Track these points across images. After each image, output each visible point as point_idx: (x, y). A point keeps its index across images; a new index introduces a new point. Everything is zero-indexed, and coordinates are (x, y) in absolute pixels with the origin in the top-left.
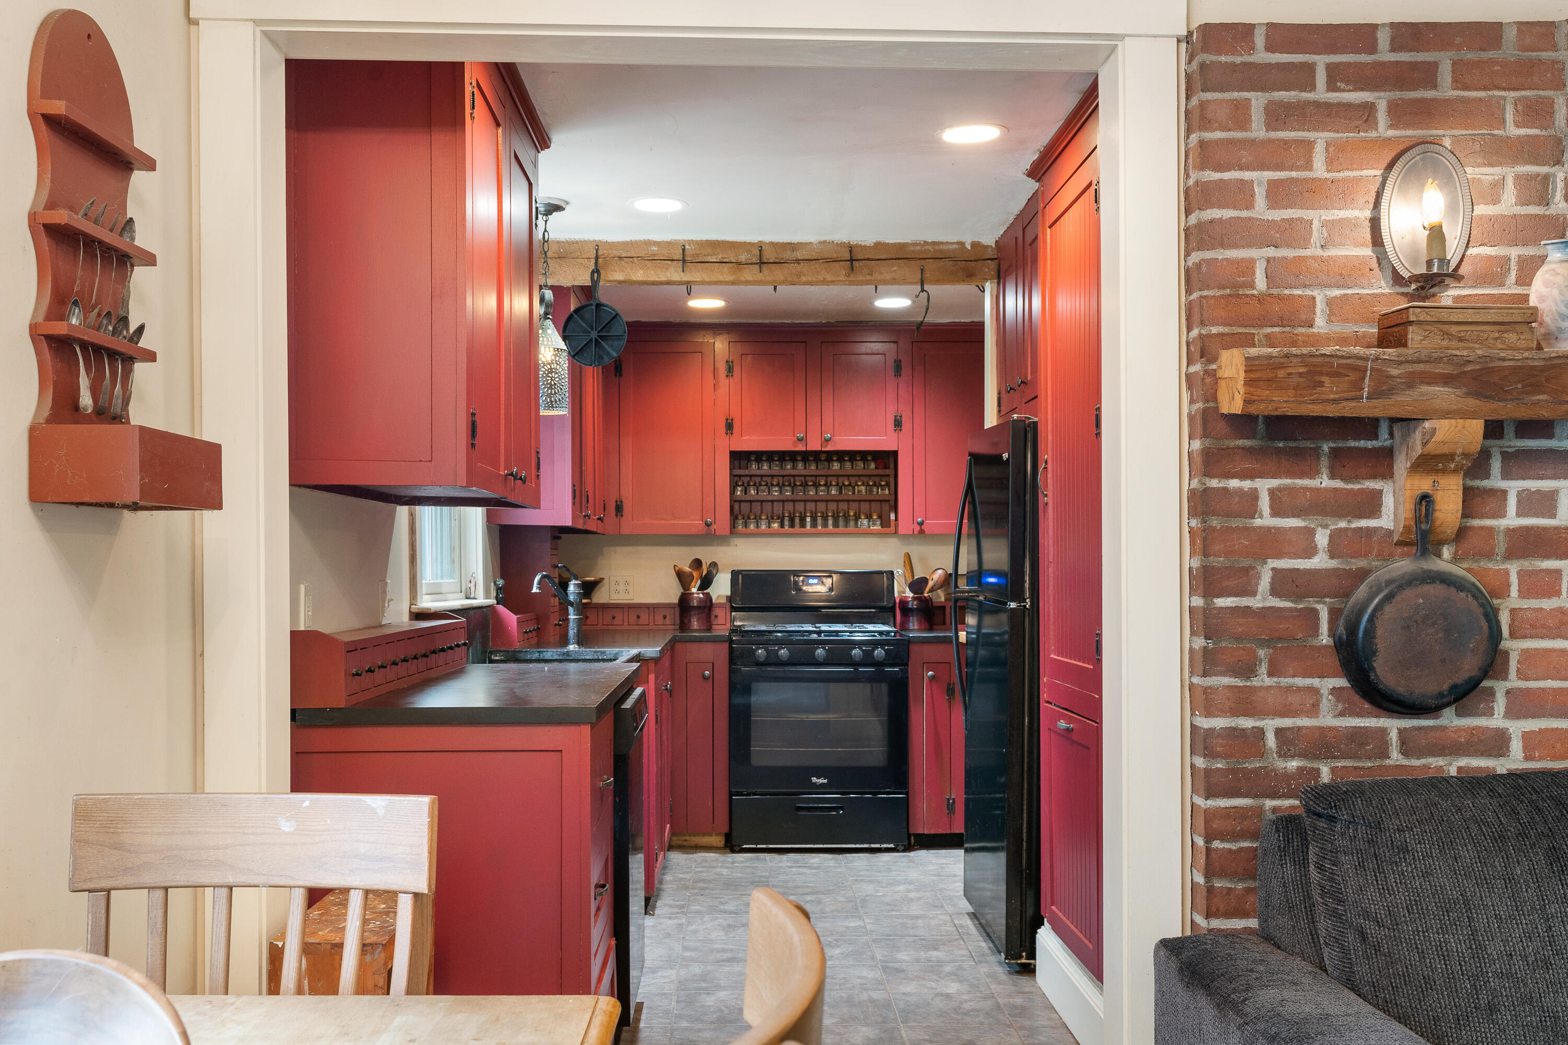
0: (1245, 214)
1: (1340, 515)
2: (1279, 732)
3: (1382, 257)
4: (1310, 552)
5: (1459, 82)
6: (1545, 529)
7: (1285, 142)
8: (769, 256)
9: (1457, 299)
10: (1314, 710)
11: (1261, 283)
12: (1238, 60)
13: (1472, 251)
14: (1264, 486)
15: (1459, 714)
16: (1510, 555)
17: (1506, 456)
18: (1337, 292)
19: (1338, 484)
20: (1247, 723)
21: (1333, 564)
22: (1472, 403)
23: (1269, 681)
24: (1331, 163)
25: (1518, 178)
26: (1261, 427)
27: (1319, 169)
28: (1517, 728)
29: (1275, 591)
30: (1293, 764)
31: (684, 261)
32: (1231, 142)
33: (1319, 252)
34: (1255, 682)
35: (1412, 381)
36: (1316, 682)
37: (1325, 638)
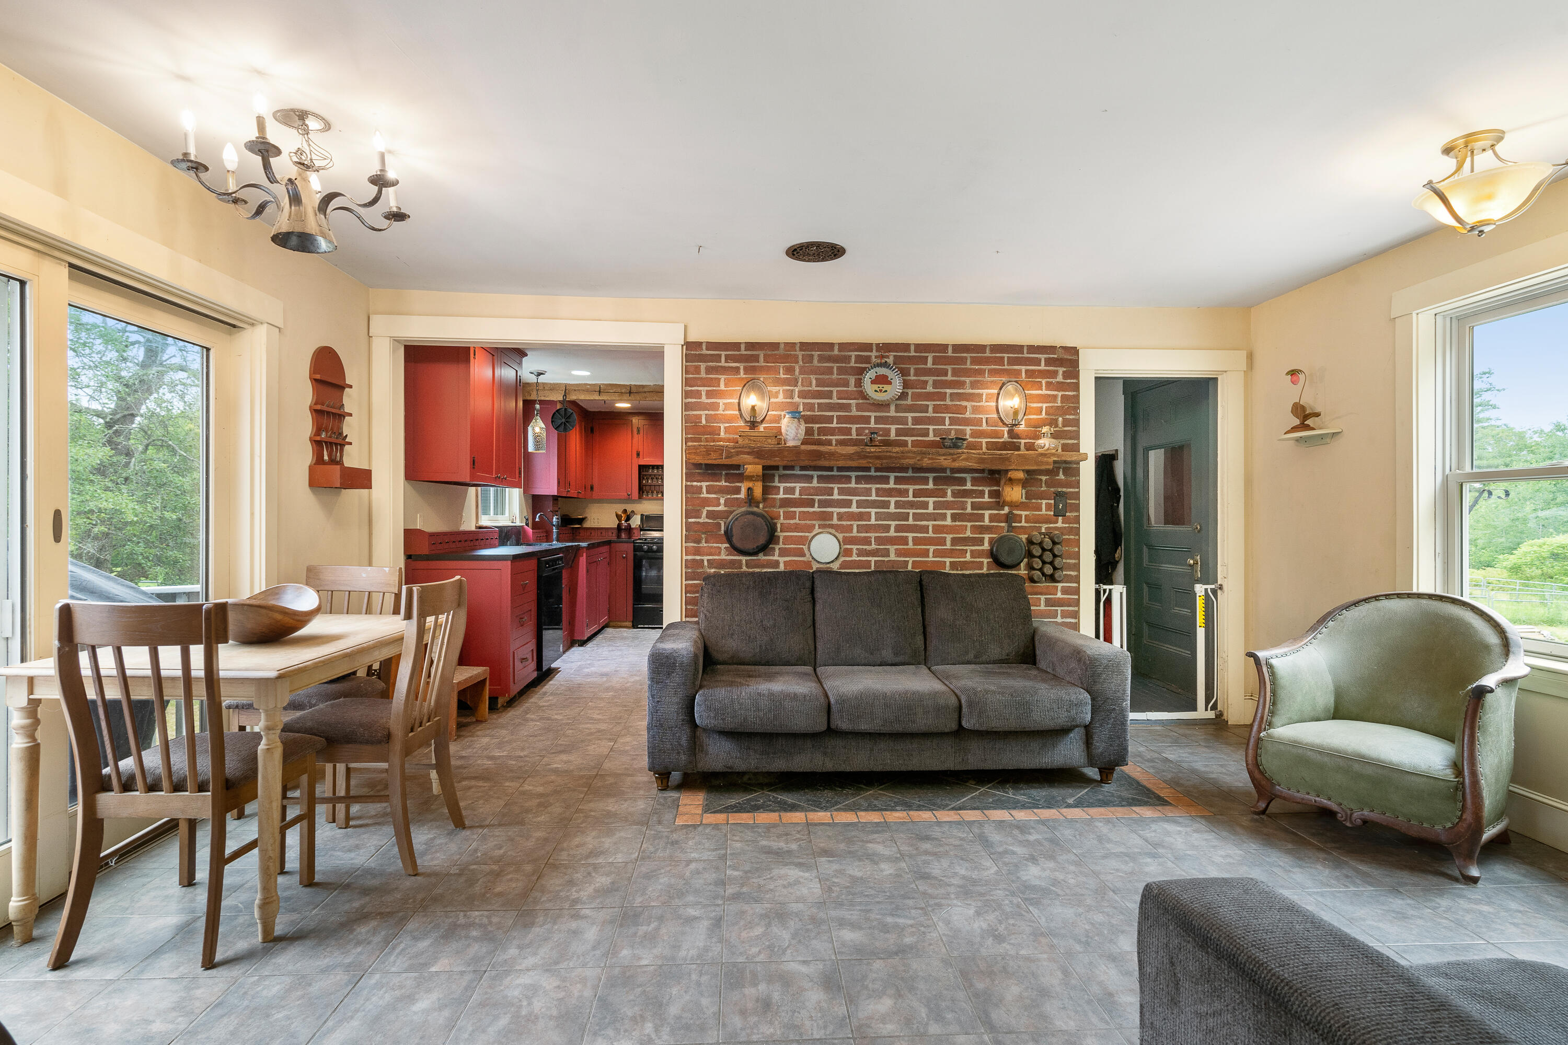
0: (699, 400)
1: (728, 494)
2: (708, 560)
3: (741, 415)
4: (719, 505)
5: (766, 361)
6: (791, 498)
7: (711, 378)
8: (634, 390)
9: (765, 428)
10: (719, 554)
11: (704, 422)
12: (697, 353)
13: (769, 413)
14: (704, 484)
15: (764, 555)
16: (781, 507)
17: (780, 476)
18: (727, 425)
19: (727, 484)
20: (698, 558)
21: (726, 509)
22: (757, 460)
23: (705, 545)
24: (726, 385)
25: (783, 390)
26: (703, 466)
27: (722, 387)
28: (782, 560)
29: (707, 517)
30: (713, 570)
31: (600, 392)
32: (695, 378)
33: (722, 412)
34: (701, 545)
35: (738, 453)
36: (720, 545)
37: (723, 532)
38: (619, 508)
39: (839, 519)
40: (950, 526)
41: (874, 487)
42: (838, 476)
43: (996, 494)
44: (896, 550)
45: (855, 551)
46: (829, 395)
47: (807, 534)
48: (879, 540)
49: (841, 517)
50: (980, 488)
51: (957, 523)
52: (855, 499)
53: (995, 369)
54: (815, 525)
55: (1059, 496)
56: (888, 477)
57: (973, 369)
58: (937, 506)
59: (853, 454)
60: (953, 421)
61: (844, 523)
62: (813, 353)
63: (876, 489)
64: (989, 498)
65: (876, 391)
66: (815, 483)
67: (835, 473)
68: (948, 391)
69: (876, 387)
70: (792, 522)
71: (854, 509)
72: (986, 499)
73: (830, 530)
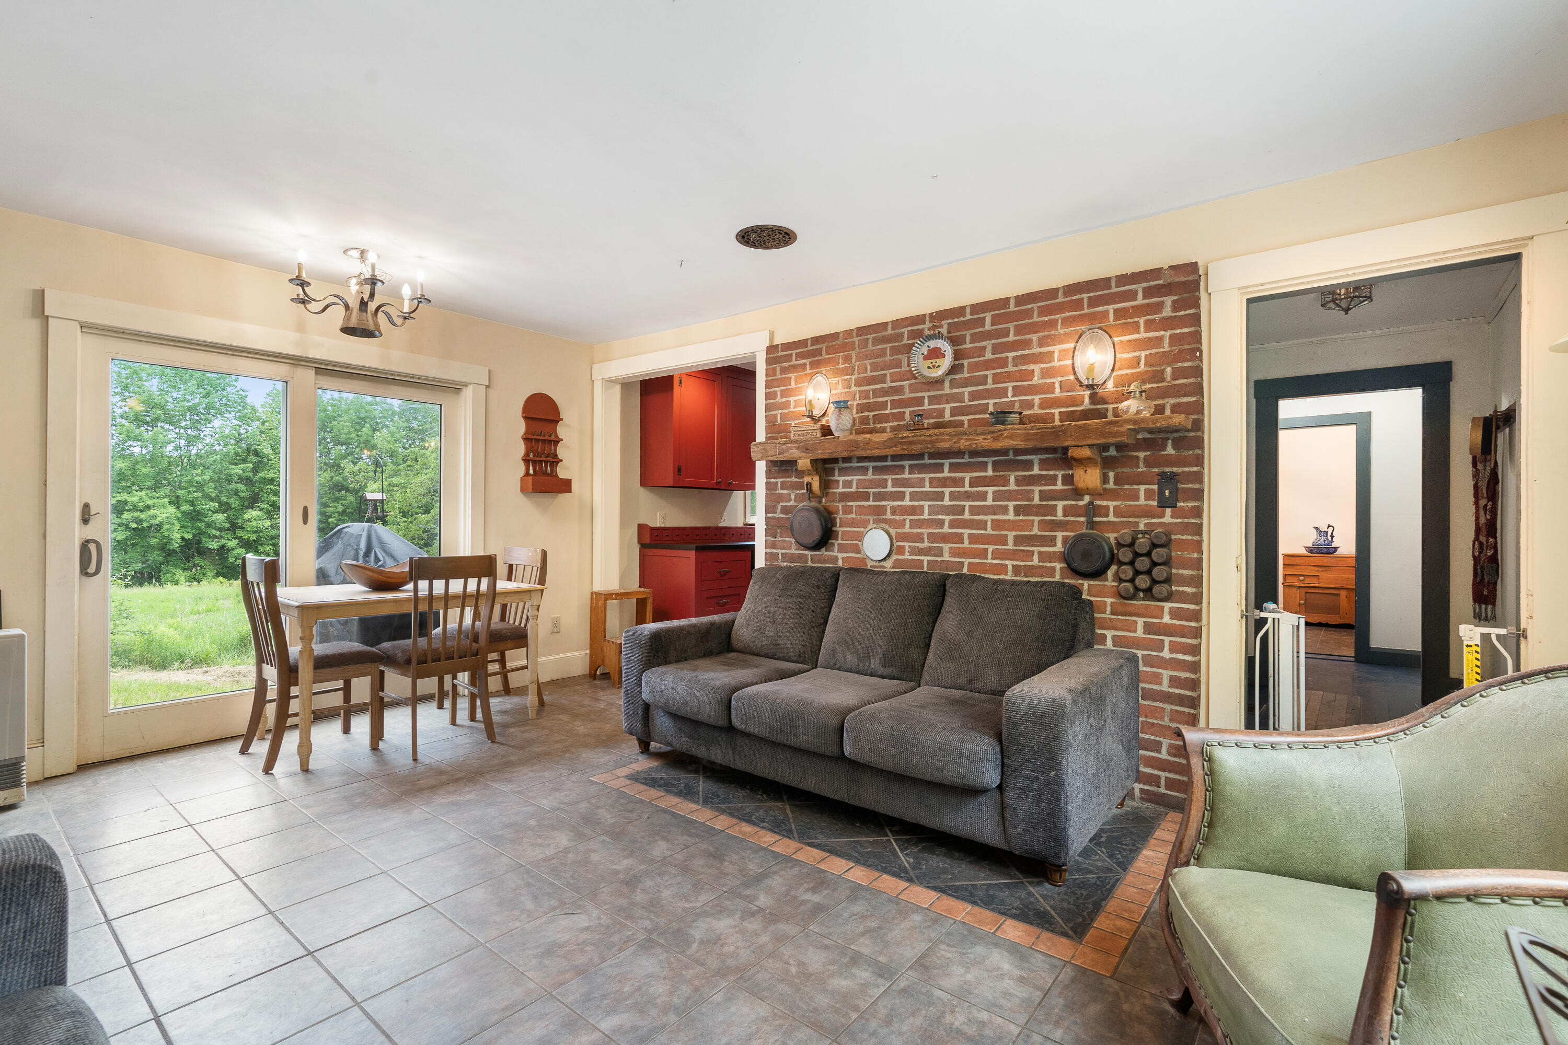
0: (774, 401)
1: (795, 489)
2: (781, 554)
4: (790, 500)
5: (828, 353)
6: (848, 492)
7: (785, 378)
10: (790, 548)
11: (779, 421)
12: (775, 355)
13: (830, 405)
14: (779, 481)
15: (826, 551)
16: (840, 501)
17: (839, 469)
18: (797, 422)
19: (797, 480)
20: (774, 551)
21: (794, 504)
23: (780, 539)
24: (796, 383)
25: (842, 380)
26: (776, 463)
27: (793, 385)
28: (841, 556)
29: (782, 513)
30: (785, 564)
32: (772, 380)
33: (792, 410)
34: (777, 539)
36: (790, 540)
39: (893, 513)
40: (1013, 521)
41: (927, 476)
42: (892, 466)
43: (1068, 480)
44: (950, 548)
45: (907, 549)
46: (882, 379)
47: (862, 530)
48: (933, 538)
49: (894, 511)
50: (1052, 473)
51: (1022, 518)
52: (908, 490)
53: (1070, 317)
54: (869, 520)
55: (1168, 480)
56: (942, 465)
57: (1041, 322)
58: (997, 496)
60: (1017, 391)
61: (897, 517)
62: (868, 336)
63: (931, 479)
64: (1063, 484)
65: (929, 367)
66: (870, 475)
67: (889, 463)
68: (1011, 355)
69: (928, 363)
70: (849, 516)
71: (907, 502)
72: (1059, 486)
73: (884, 525)
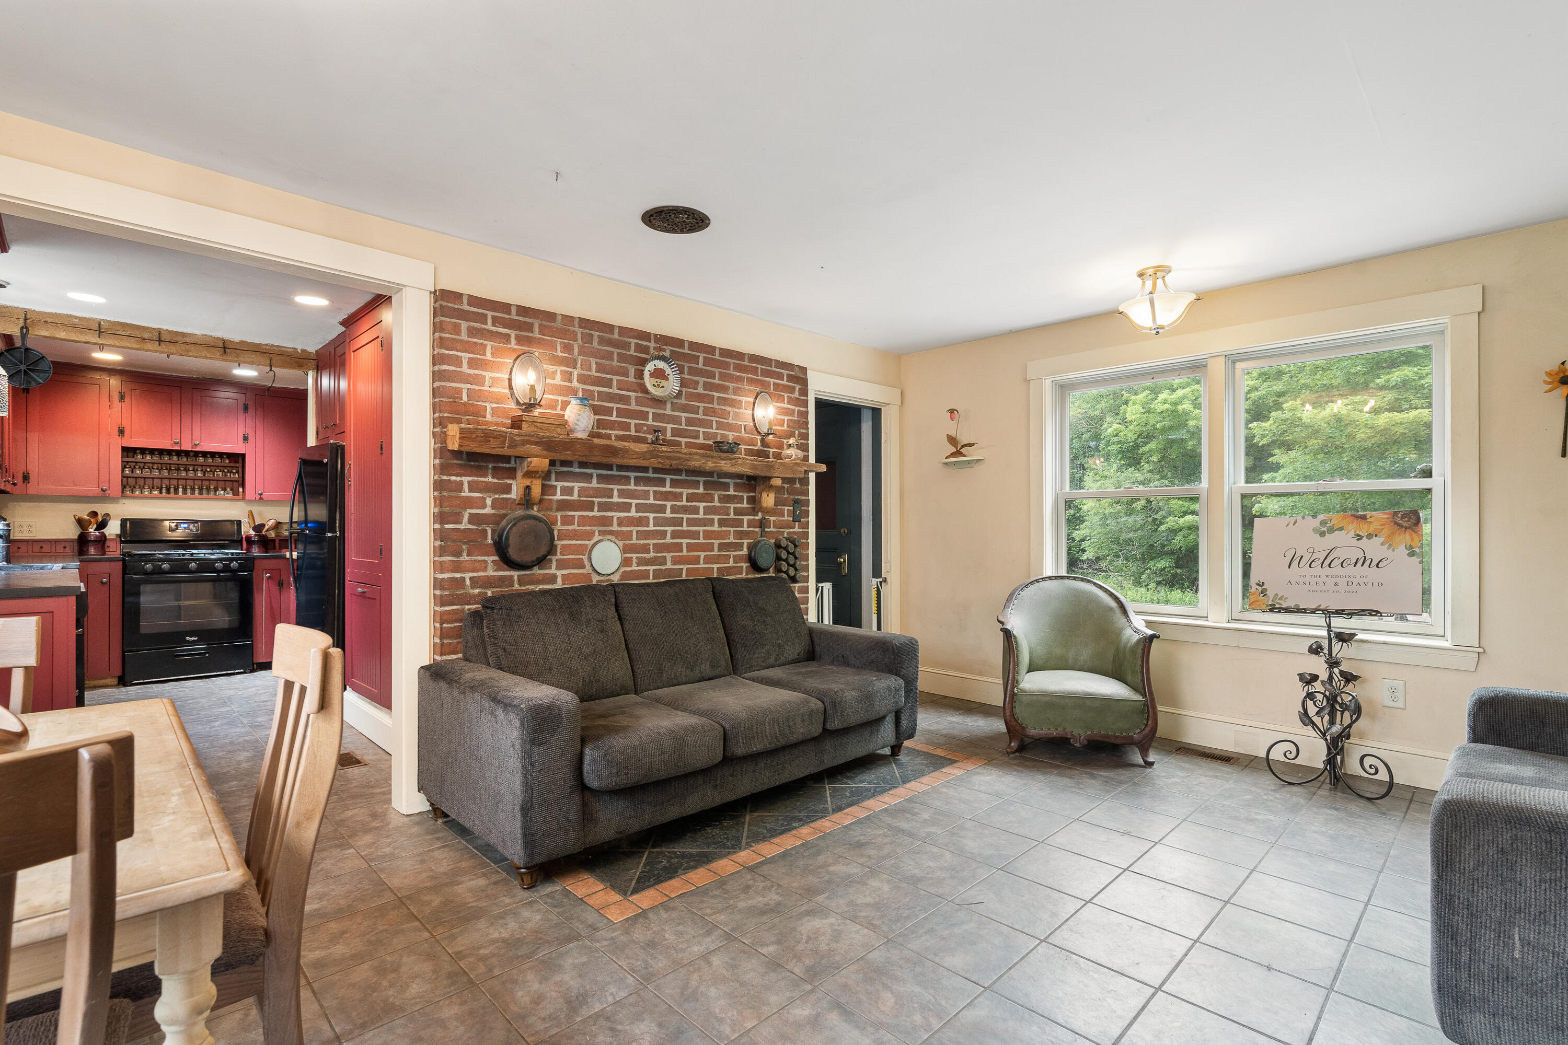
0: (459, 369)
1: (496, 493)
2: (471, 578)
3: (512, 394)
4: (484, 507)
5: (541, 332)
6: (570, 500)
7: (476, 343)
8: (165, 337)
9: (540, 413)
10: (485, 569)
11: (465, 398)
12: (456, 307)
13: (545, 396)
14: (466, 480)
15: (540, 569)
16: (558, 510)
17: (556, 473)
18: (495, 405)
19: (495, 480)
20: (458, 575)
21: (493, 512)
22: (545, 453)
23: (467, 558)
24: (493, 354)
25: (561, 371)
26: (465, 456)
27: (489, 356)
28: (560, 573)
29: (470, 522)
30: (477, 591)
31: (100, 332)
32: (453, 339)
33: (488, 389)
34: (462, 559)
35: (524, 442)
36: (486, 558)
37: (490, 541)
38: (83, 511)
39: (619, 525)
40: (718, 532)
41: (652, 489)
42: (618, 476)
43: (752, 500)
44: (672, 557)
45: (635, 560)
46: (608, 384)
47: (586, 542)
48: (658, 548)
49: (621, 522)
50: (740, 494)
51: (723, 529)
52: (634, 502)
53: (751, 378)
54: (594, 531)
55: (796, 502)
56: (665, 480)
57: (736, 375)
58: (707, 511)
59: (645, 452)
60: (720, 426)
61: (624, 529)
62: (593, 332)
63: (655, 492)
64: (747, 503)
65: (654, 385)
66: (594, 483)
67: (614, 473)
68: (716, 394)
69: (654, 381)
70: (570, 528)
71: (633, 513)
72: (745, 505)
73: (610, 537)
